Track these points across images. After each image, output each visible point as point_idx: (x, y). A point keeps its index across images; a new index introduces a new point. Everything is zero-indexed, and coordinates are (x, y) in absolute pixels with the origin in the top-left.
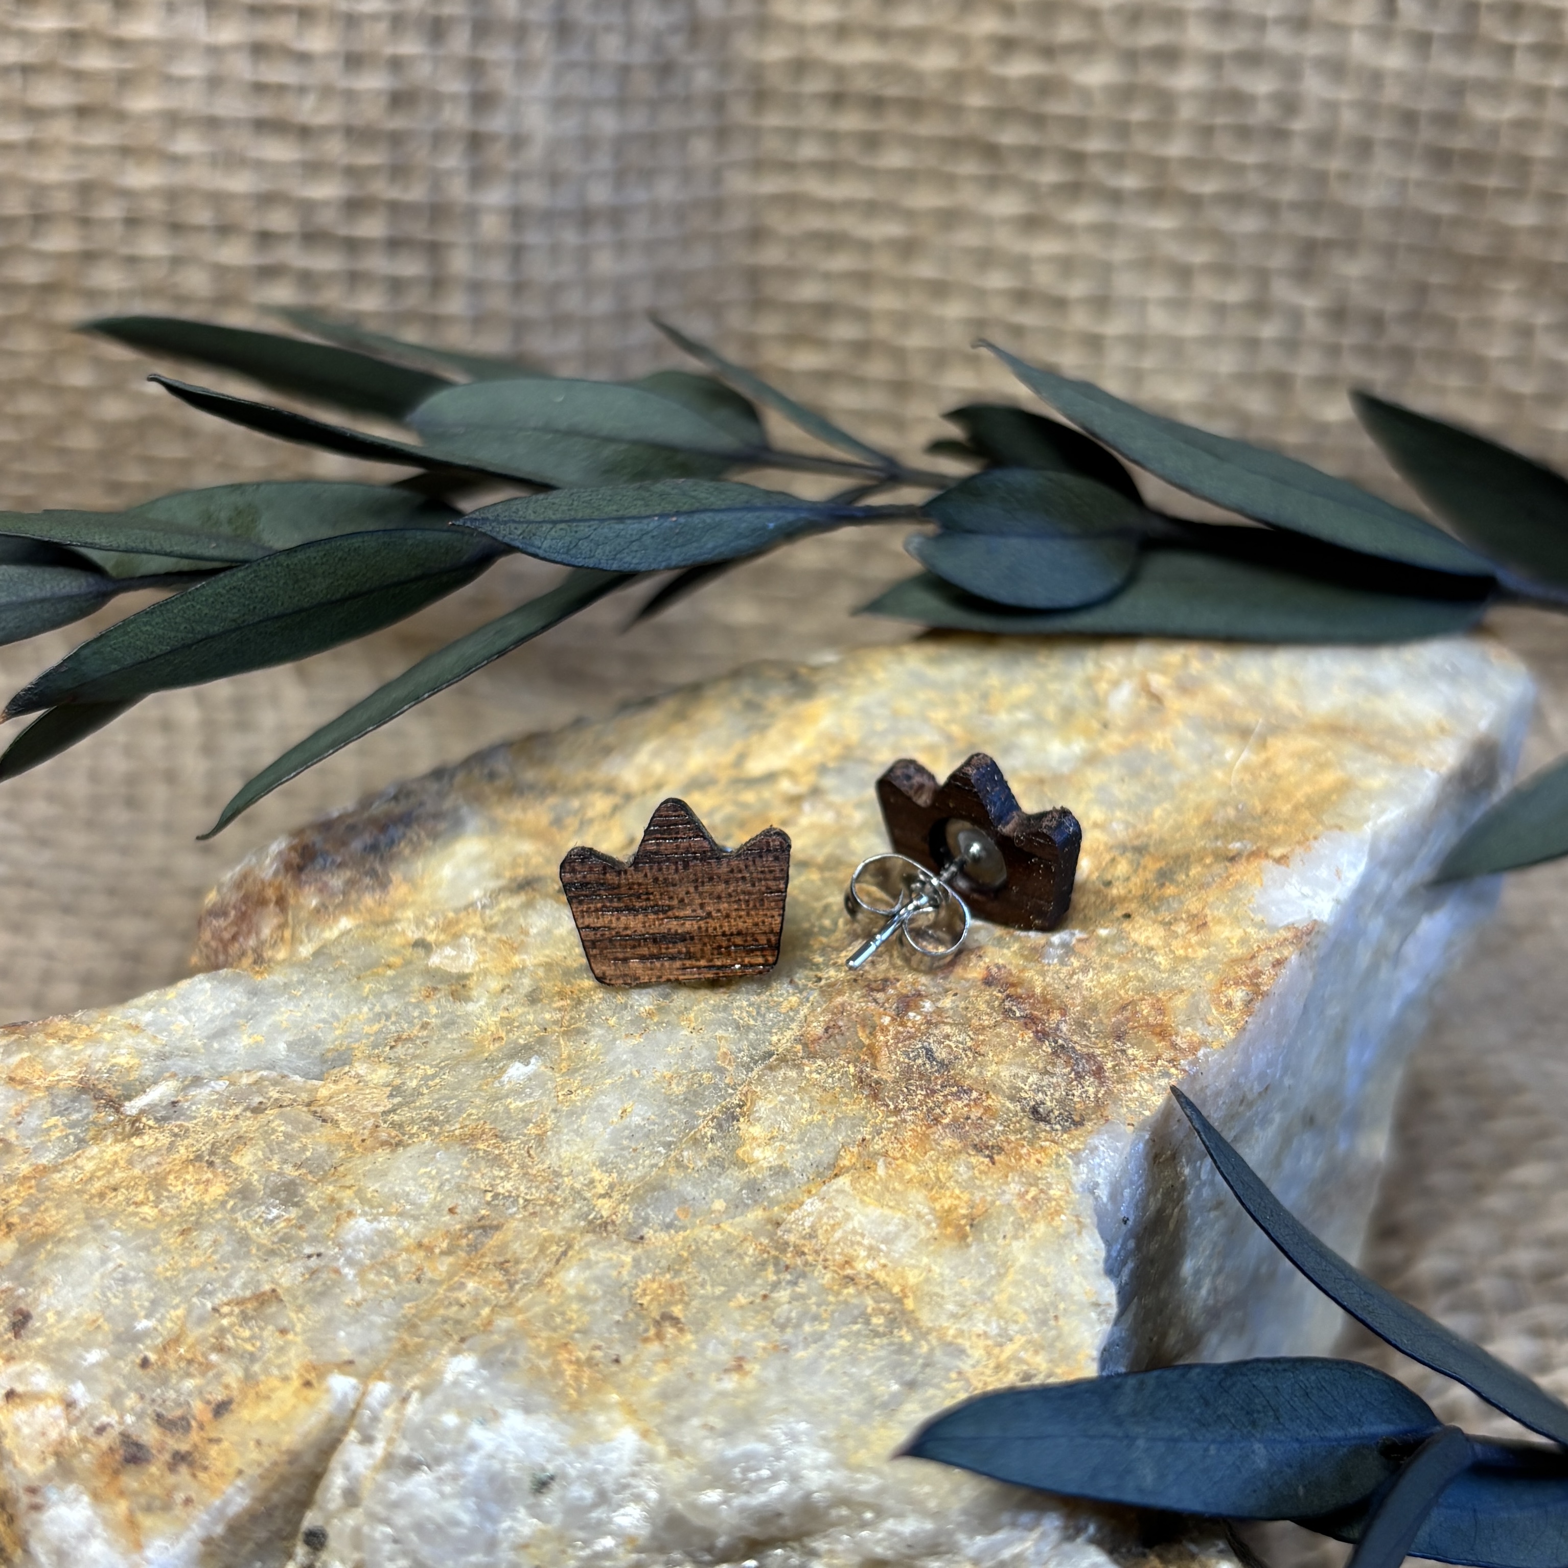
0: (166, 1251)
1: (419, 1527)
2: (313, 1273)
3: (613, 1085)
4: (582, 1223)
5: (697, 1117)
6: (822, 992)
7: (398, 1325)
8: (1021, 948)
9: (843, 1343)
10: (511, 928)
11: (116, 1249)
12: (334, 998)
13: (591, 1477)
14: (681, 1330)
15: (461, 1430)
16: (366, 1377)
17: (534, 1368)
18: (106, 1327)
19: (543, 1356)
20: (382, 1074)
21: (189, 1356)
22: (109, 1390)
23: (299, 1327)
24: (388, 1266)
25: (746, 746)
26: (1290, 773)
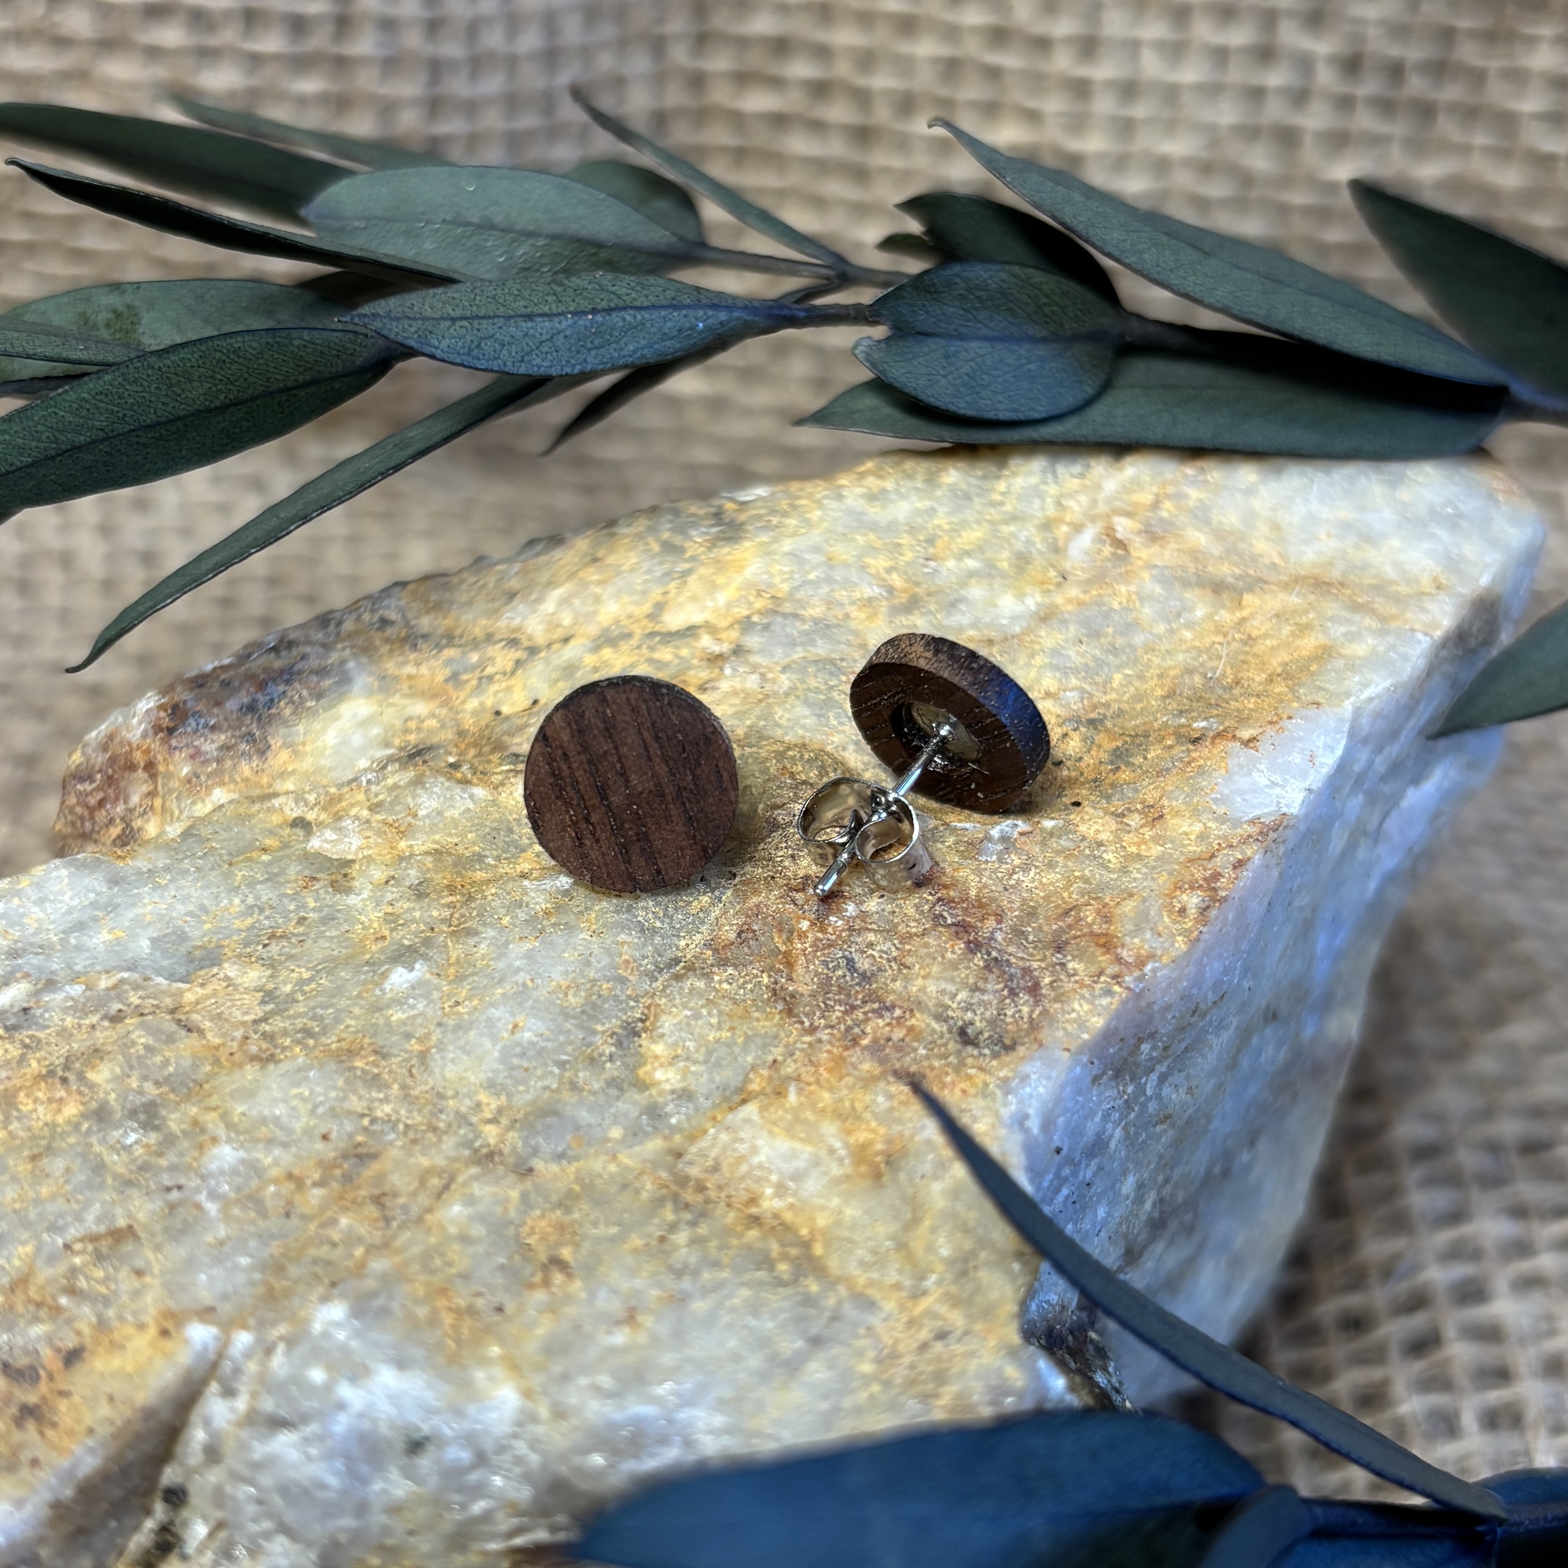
0: (14, 1179)
1: (284, 1490)
2: (172, 1207)
3: (504, 995)
4: (467, 1152)
5: (594, 1032)
6: (736, 891)
7: (265, 1267)
8: (956, 843)
9: (744, 1293)
10: (398, 808)
12: (202, 888)
13: (470, 1439)
14: (570, 1276)
15: (328, 1387)
16: (228, 1326)
17: (411, 1318)
19: (421, 1303)
20: (254, 976)
21: (38, 1298)
23: (156, 1270)
24: (254, 1201)
25: (666, 593)
26: (1266, 636)
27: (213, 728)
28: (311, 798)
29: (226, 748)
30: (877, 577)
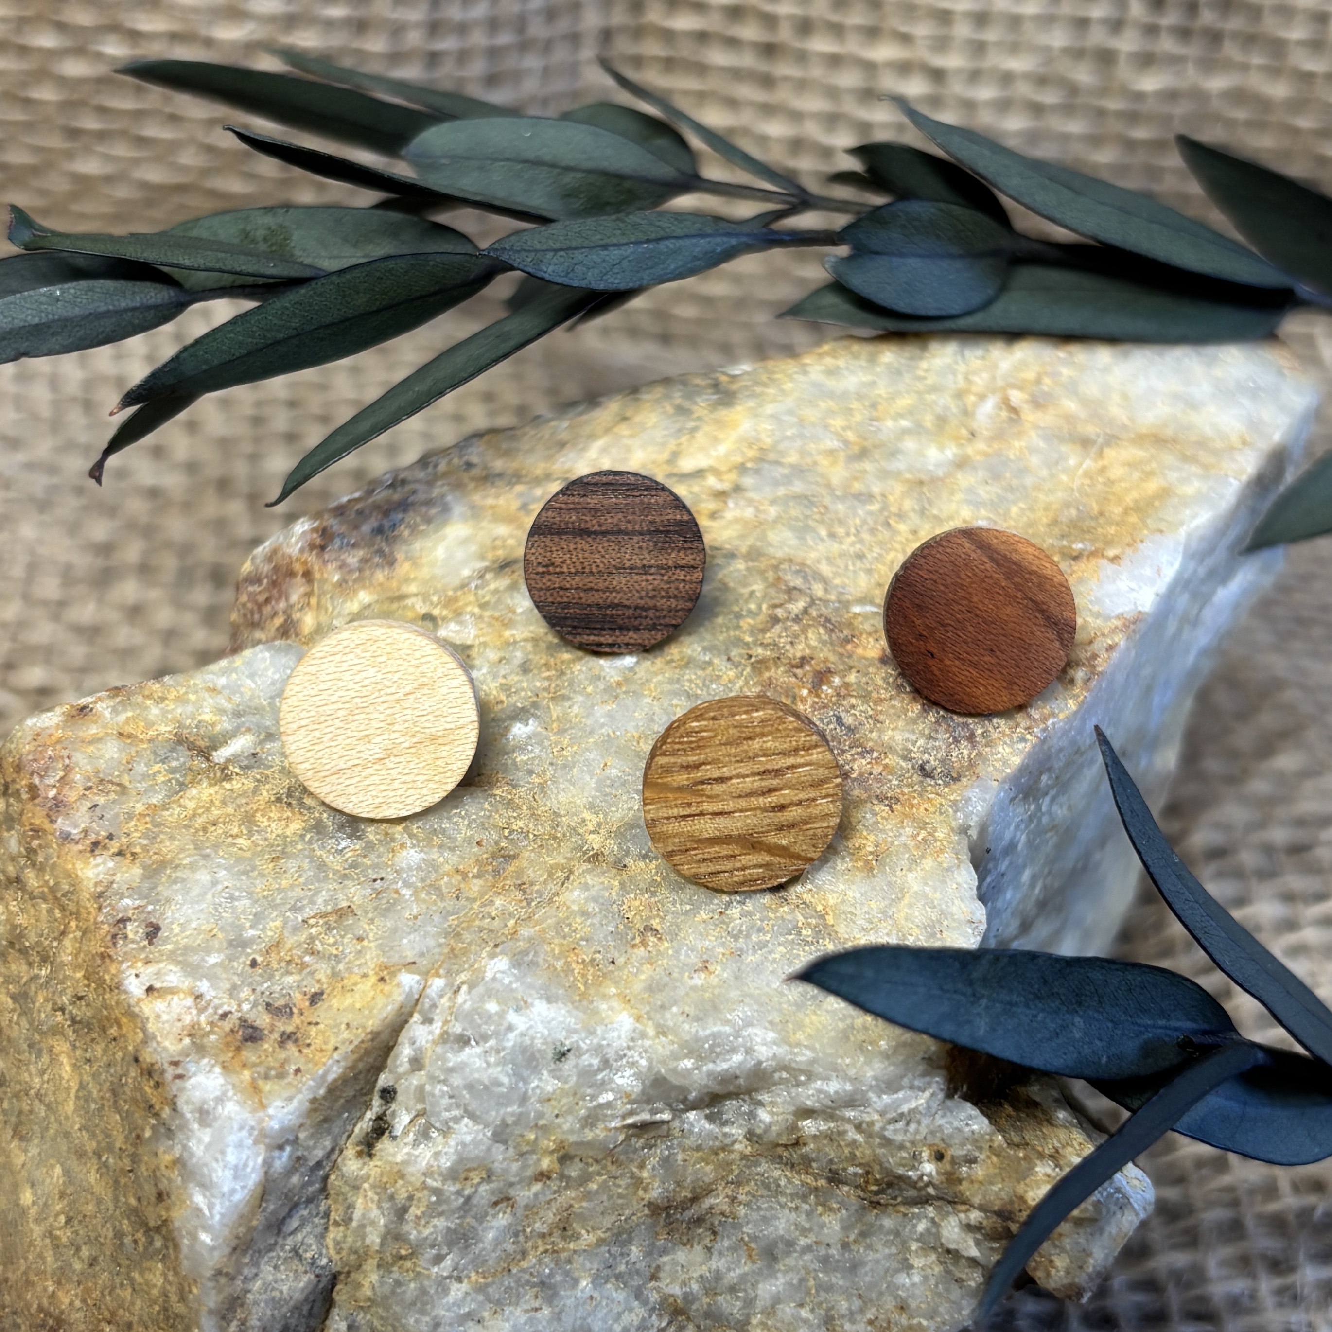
0: (262, 875)
1: (470, 1087)
2: (379, 893)
3: (595, 743)
4: (579, 854)
6: (753, 667)
7: (447, 934)
10: (501, 606)
11: (222, 873)
13: (598, 1050)
14: (660, 939)
16: (426, 974)
17: (551, 967)
18: (220, 935)
19: (558, 959)
21: (287, 958)
22: (228, 986)
23: (371, 935)
24: (435, 887)
25: (679, 445)
26: (1121, 480)
27: (354, 546)
28: (435, 599)
29: (364, 561)
30: (837, 434)
